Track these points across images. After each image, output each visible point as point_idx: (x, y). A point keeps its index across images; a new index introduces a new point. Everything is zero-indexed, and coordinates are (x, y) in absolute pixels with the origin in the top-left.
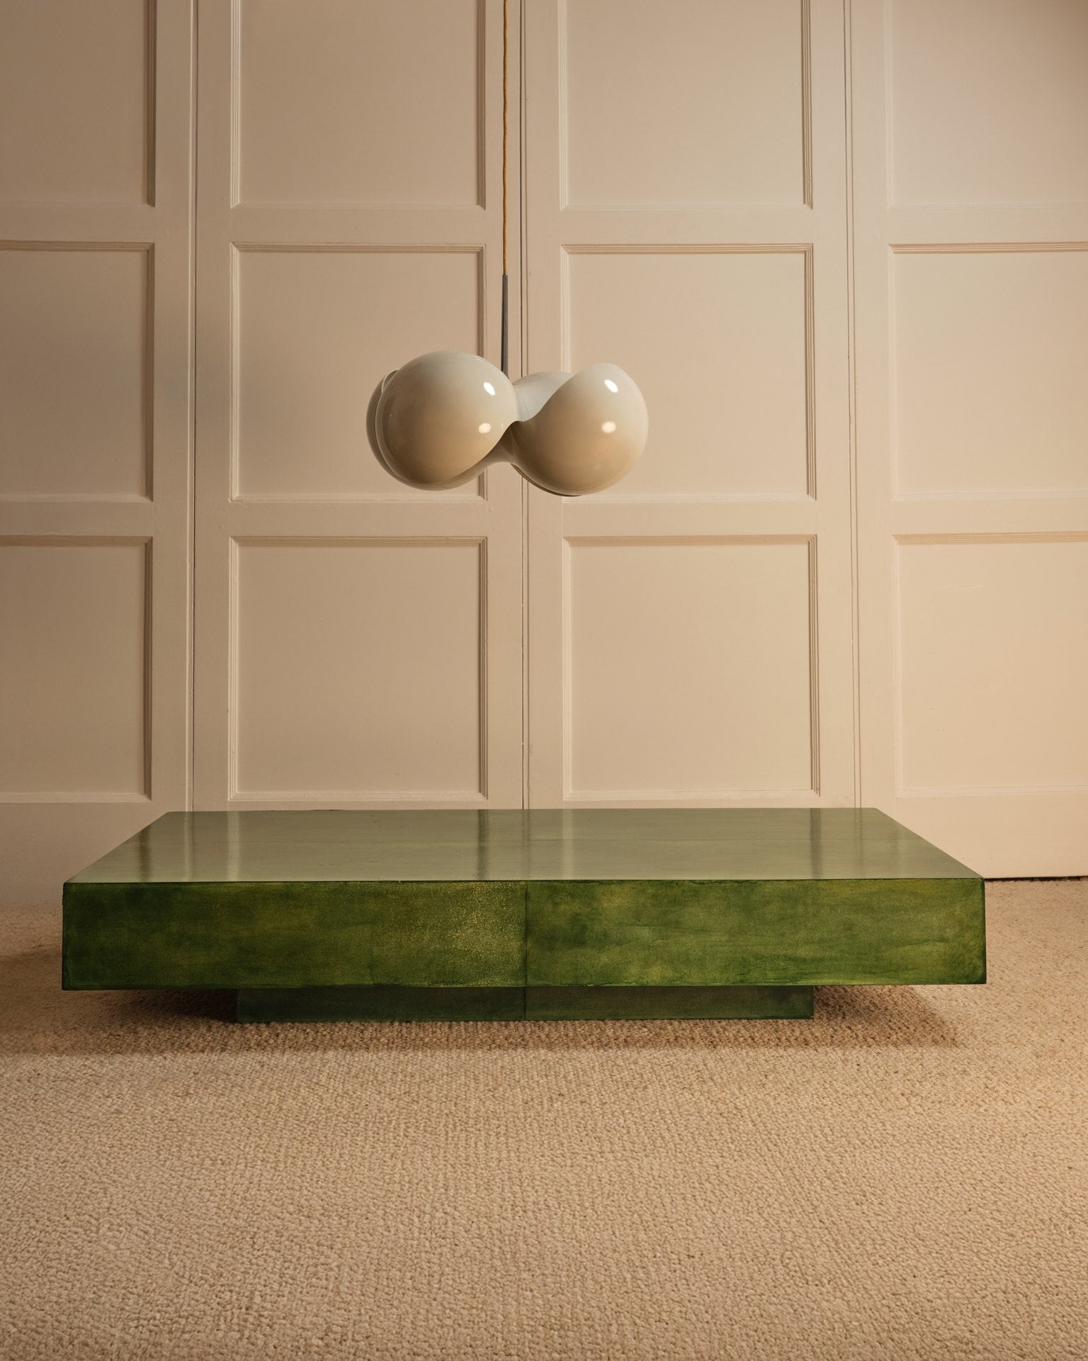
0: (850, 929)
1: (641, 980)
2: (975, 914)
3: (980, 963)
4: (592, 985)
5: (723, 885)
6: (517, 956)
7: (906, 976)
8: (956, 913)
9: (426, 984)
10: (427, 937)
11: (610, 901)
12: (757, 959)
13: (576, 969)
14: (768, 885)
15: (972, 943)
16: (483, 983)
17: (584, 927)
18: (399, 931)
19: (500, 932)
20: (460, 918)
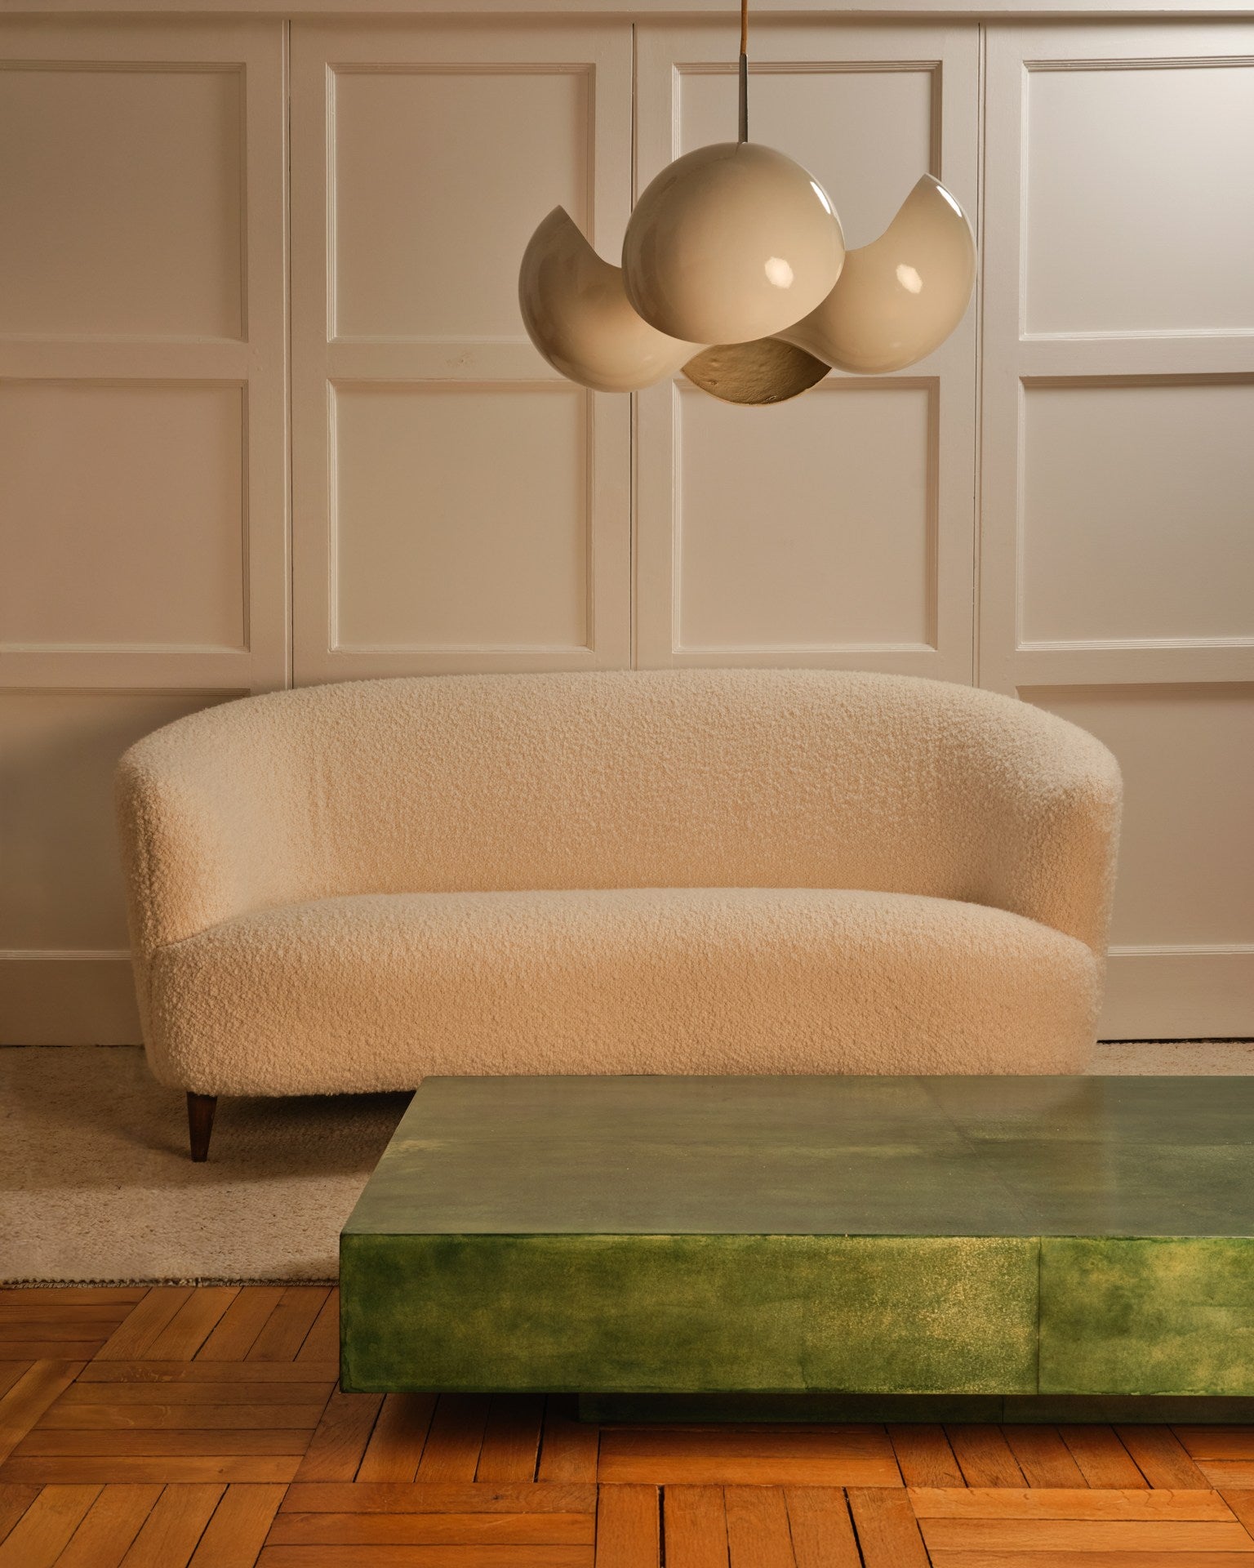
1: (1213, 1387)
4: (1137, 1394)
6: (1024, 1349)
9: (885, 1389)
10: (887, 1319)
13: (1114, 1370)
16: (972, 1388)
17: (1128, 1308)
18: (846, 1309)
19: (999, 1314)
20: (939, 1290)
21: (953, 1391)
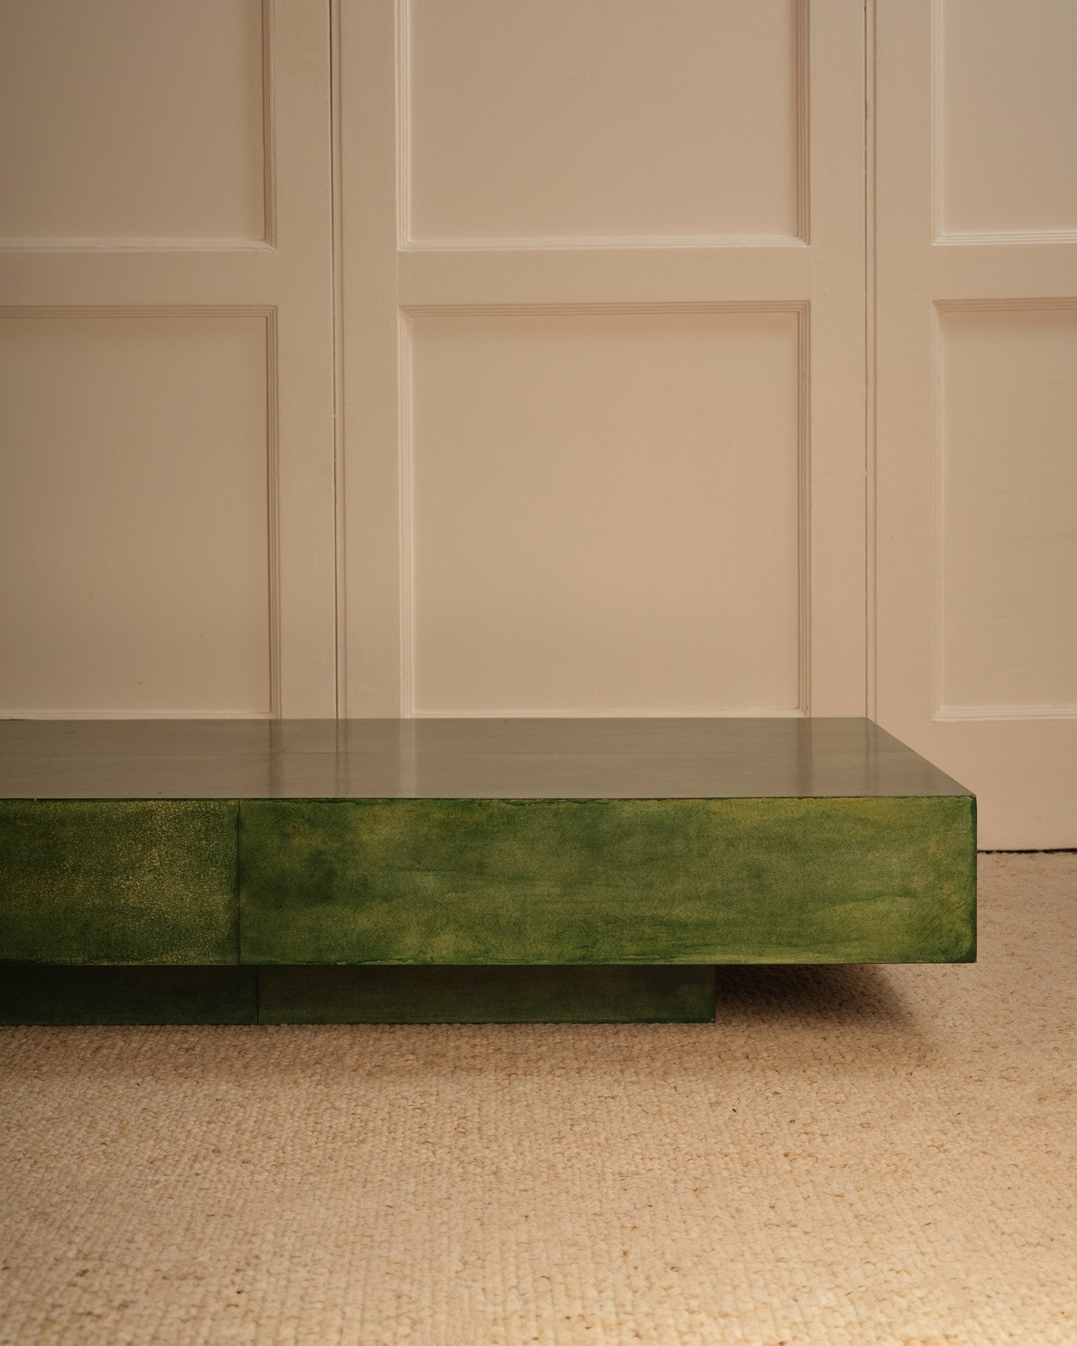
0: (758, 876)
1: (422, 956)
2: (961, 853)
3: (966, 930)
4: (344, 963)
5: (554, 806)
6: (223, 918)
7: (848, 950)
8: (931, 852)
9: (79, 960)
10: (79, 887)
11: (372, 831)
12: (607, 923)
13: (318, 938)
14: (627, 807)
15: (954, 898)
16: (170, 959)
17: (331, 873)
18: (36, 877)
19: (196, 880)
20: (133, 857)
21: (150, 962)
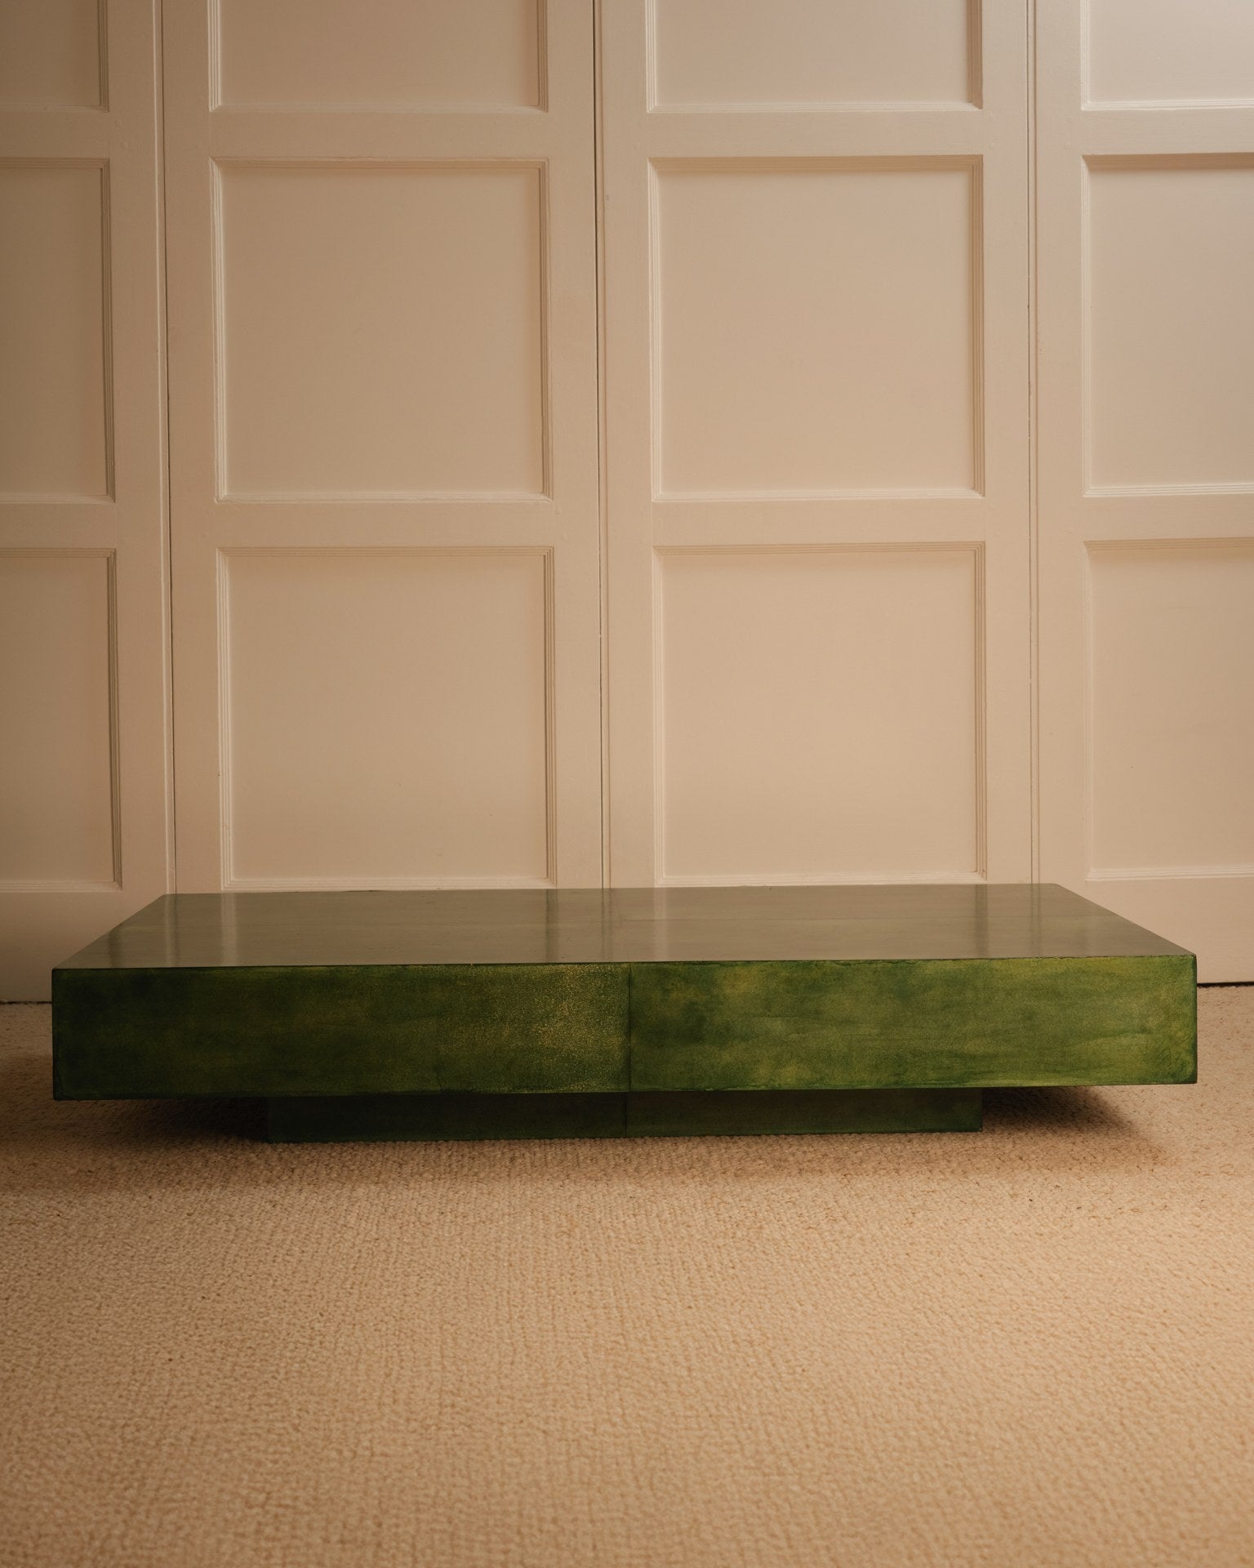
0: (1030, 1018)
1: (772, 1083)
2: (1185, 999)
3: (1189, 1058)
4: (711, 1089)
5: (874, 966)
6: (618, 1055)
7: (1099, 1075)
8: (1162, 998)
9: (505, 1090)
10: (506, 1033)
11: (733, 986)
12: (915, 1056)
13: (691, 1070)
14: (930, 966)
15: (1180, 1034)
16: (576, 1088)
17: (702, 1019)
18: (472, 1025)
19: (597, 1026)
20: (548, 1008)
21: (561, 1090)
